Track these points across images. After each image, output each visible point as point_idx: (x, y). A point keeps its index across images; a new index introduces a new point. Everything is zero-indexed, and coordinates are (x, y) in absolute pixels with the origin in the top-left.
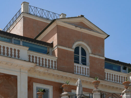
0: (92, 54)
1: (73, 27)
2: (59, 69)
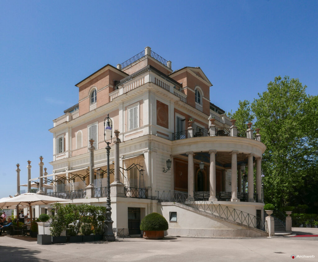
0: (204, 97)
1: (194, 75)
2: (187, 103)
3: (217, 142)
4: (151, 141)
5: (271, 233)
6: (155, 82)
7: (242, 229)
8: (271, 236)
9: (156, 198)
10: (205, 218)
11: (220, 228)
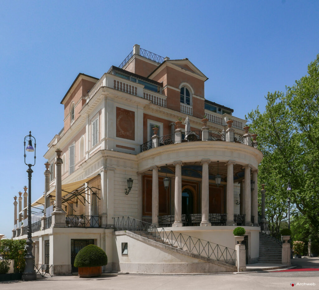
0: (195, 94)
1: (179, 69)
2: (168, 107)
3: (181, 150)
4: (107, 158)
5: (240, 267)
6: (115, 87)
7: (198, 263)
8: (240, 271)
9: (112, 226)
10: (155, 248)
11: (171, 261)
